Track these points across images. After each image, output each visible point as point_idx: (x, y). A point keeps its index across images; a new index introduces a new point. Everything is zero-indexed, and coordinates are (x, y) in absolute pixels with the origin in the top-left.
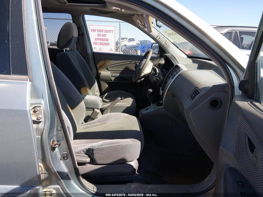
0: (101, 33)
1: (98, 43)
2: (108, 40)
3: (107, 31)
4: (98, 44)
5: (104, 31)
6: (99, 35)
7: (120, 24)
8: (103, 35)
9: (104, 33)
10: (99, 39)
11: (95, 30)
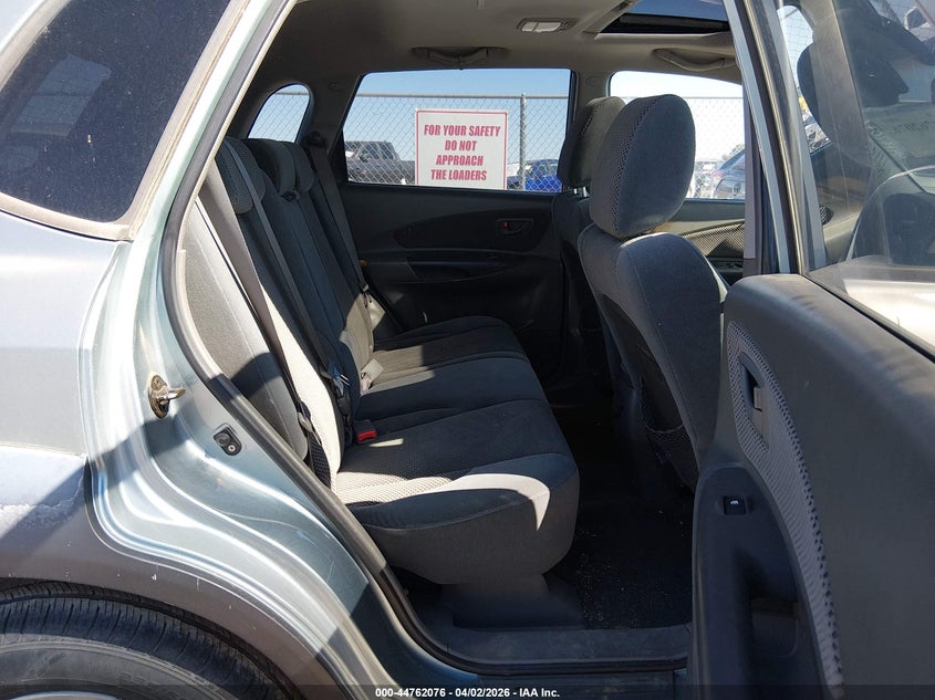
0: (459, 139)
1: (448, 174)
2: (480, 160)
3: (478, 131)
4: (447, 176)
5: (468, 131)
6: (450, 145)
7: (522, 106)
8: (464, 146)
9: (467, 138)
10: (450, 158)
11: (438, 127)
